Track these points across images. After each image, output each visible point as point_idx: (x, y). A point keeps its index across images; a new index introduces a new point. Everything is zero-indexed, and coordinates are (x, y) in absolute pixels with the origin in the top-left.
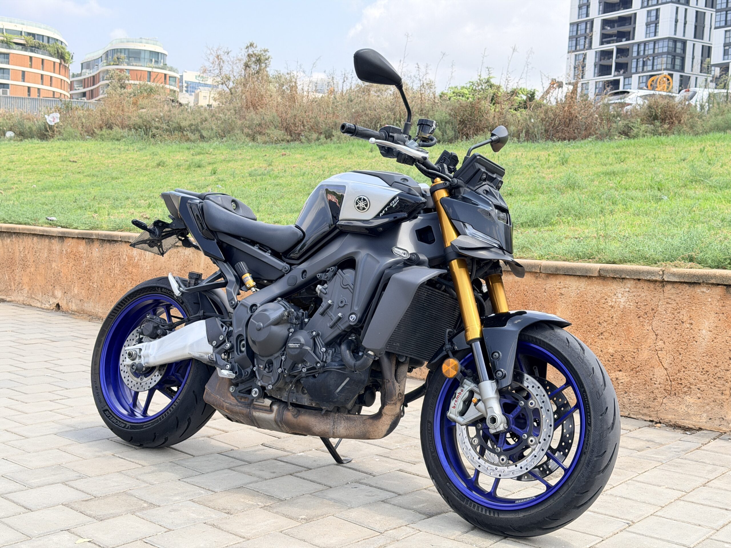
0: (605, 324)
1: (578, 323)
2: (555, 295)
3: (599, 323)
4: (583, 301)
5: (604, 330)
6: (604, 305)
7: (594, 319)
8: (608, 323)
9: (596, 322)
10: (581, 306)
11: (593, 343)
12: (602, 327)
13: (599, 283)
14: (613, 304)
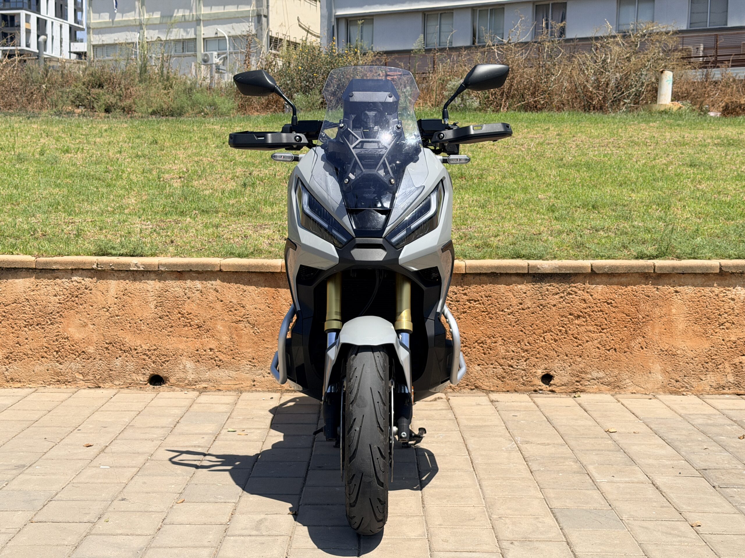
0: (726, 315)
1: (696, 317)
2: (669, 293)
3: (720, 315)
4: (701, 296)
5: (725, 320)
6: (724, 299)
7: (714, 311)
8: (729, 314)
9: (716, 314)
10: (698, 301)
11: (714, 334)
12: (723, 317)
13: (717, 279)
14: (733, 296)
